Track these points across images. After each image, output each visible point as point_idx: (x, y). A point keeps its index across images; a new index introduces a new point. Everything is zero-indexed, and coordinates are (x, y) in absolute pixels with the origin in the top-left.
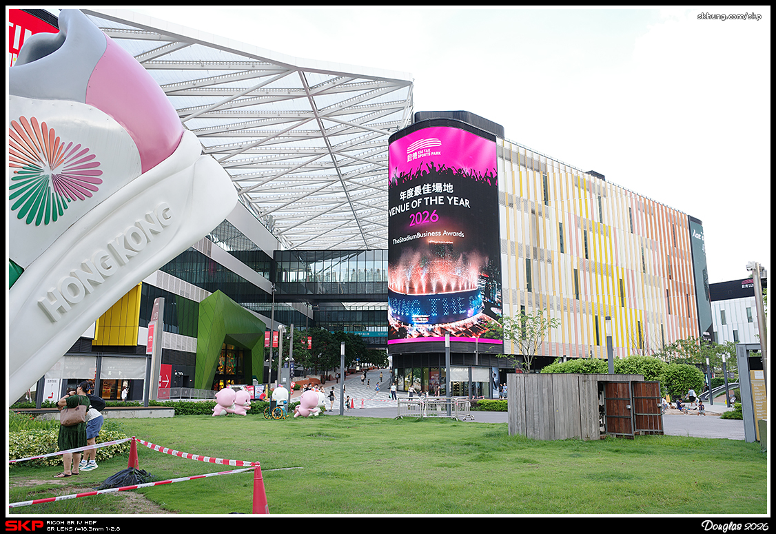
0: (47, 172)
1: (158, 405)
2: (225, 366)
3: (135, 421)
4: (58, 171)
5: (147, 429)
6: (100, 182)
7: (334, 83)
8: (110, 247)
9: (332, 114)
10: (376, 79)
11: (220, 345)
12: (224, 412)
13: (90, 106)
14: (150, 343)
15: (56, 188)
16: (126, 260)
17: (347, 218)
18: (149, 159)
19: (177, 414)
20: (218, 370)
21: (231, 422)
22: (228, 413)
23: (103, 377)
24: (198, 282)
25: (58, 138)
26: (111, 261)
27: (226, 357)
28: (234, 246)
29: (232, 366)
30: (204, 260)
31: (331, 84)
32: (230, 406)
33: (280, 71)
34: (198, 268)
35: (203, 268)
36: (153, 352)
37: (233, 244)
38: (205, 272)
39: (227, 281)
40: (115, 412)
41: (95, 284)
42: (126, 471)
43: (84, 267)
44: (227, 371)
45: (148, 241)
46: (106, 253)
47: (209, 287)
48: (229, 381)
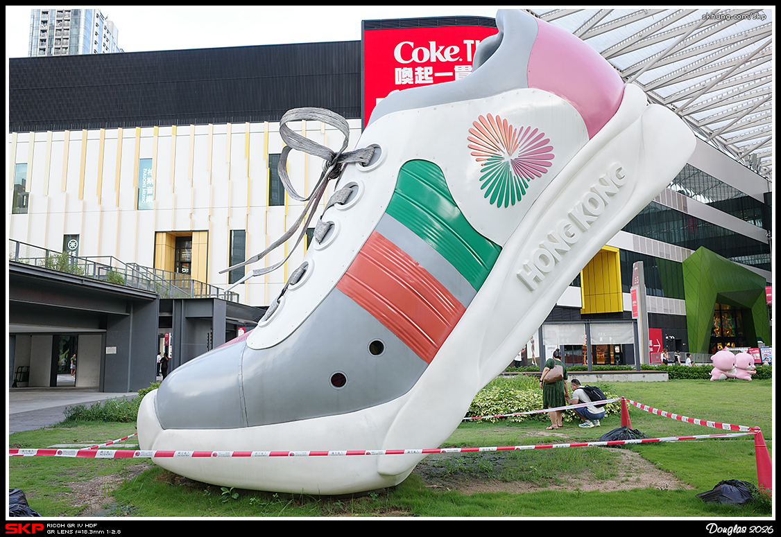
0: (507, 158)
1: (650, 369)
2: (722, 329)
3: (629, 384)
4: (515, 155)
5: (640, 392)
6: (552, 157)
8: (570, 216)
11: (712, 305)
12: (723, 376)
13: (532, 89)
14: (635, 308)
15: (516, 171)
16: (587, 226)
18: (594, 124)
19: (671, 377)
20: (713, 332)
21: (732, 387)
22: (728, 378)
23: (594, 342)
24: (677, 241)
25: (511, 126)
26: (573, 229)
27: (721, 318)
28: (713, 197)
29: (730, 327)
30: (681, 218)
32: (730, 370)
34: (676, 226)
35: (681, 225)
36: (639, 317)
37: (711, 195)
38: (683, 229)
39: (711, 236)
40: (609, 375)
41: (562, 252)
42: (620, 429)
43: (550, 238)
44: (724, 333)
45: (606, 204)
46: (568, 222)
47: (691, 244)
48: (729, 344)
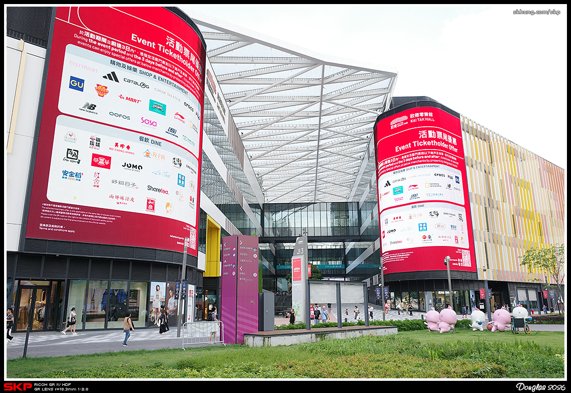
7: (343, 75)
9: (333, 99)
10: (373, 71)
17: (309, 179)
31: (340, 76)
33: (309, 65)
